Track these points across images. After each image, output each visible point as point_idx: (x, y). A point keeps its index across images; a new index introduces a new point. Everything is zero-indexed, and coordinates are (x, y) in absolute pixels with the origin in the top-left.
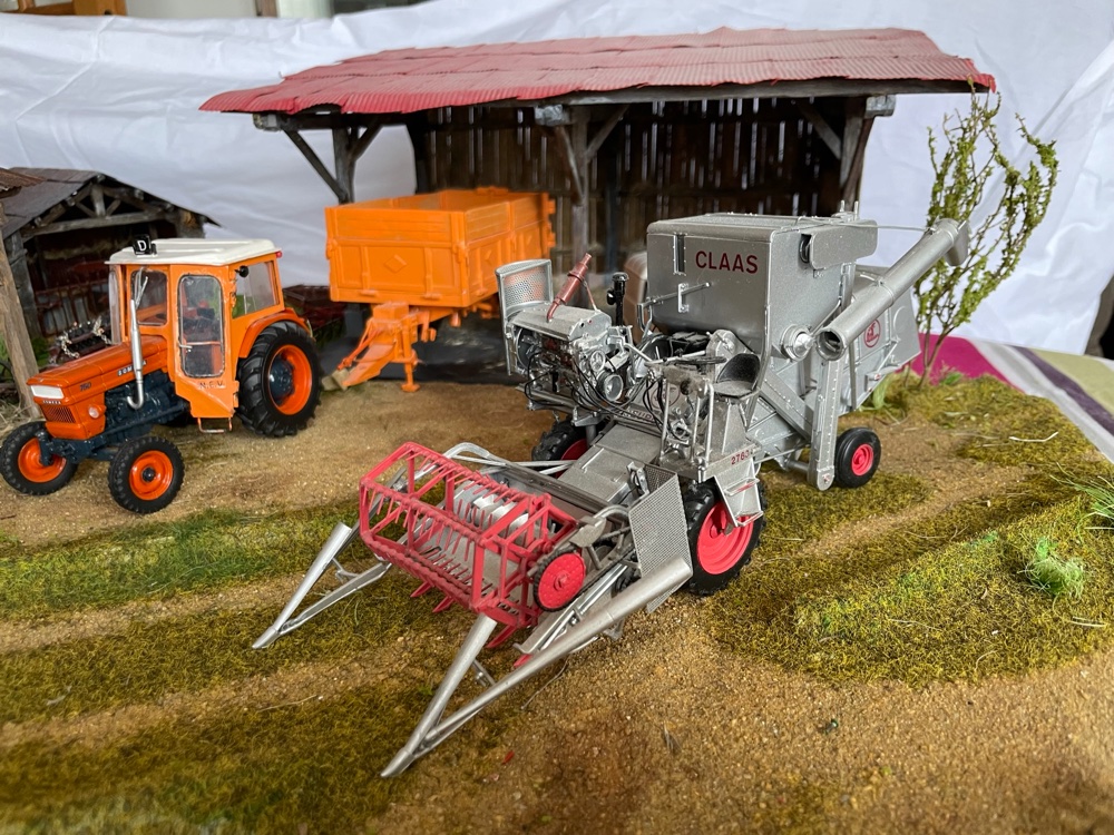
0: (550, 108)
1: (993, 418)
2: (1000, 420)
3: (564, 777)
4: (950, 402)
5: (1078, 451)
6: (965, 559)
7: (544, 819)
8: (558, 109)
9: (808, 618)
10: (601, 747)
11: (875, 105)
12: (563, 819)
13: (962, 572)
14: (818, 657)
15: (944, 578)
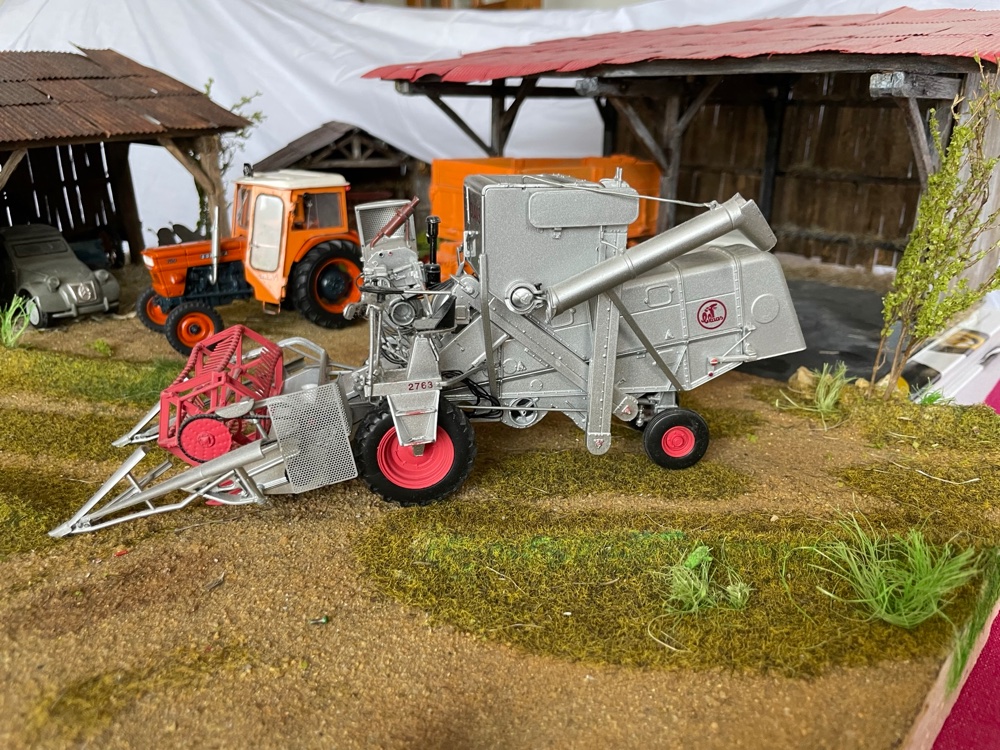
0: (587, 80)
1: (942, 450)
2: (950, 455)
3: (126, 577)
4: (905, 422)
5: (987, 504)
6: (620, 543)
7: (77, 593)
8: (594, 81)
9: (421, 542)
10: (172, 570)
11: (879, 83)
12: (88, 598)
13: (604, 554)
14: (398, 574)
15: (582, 553)
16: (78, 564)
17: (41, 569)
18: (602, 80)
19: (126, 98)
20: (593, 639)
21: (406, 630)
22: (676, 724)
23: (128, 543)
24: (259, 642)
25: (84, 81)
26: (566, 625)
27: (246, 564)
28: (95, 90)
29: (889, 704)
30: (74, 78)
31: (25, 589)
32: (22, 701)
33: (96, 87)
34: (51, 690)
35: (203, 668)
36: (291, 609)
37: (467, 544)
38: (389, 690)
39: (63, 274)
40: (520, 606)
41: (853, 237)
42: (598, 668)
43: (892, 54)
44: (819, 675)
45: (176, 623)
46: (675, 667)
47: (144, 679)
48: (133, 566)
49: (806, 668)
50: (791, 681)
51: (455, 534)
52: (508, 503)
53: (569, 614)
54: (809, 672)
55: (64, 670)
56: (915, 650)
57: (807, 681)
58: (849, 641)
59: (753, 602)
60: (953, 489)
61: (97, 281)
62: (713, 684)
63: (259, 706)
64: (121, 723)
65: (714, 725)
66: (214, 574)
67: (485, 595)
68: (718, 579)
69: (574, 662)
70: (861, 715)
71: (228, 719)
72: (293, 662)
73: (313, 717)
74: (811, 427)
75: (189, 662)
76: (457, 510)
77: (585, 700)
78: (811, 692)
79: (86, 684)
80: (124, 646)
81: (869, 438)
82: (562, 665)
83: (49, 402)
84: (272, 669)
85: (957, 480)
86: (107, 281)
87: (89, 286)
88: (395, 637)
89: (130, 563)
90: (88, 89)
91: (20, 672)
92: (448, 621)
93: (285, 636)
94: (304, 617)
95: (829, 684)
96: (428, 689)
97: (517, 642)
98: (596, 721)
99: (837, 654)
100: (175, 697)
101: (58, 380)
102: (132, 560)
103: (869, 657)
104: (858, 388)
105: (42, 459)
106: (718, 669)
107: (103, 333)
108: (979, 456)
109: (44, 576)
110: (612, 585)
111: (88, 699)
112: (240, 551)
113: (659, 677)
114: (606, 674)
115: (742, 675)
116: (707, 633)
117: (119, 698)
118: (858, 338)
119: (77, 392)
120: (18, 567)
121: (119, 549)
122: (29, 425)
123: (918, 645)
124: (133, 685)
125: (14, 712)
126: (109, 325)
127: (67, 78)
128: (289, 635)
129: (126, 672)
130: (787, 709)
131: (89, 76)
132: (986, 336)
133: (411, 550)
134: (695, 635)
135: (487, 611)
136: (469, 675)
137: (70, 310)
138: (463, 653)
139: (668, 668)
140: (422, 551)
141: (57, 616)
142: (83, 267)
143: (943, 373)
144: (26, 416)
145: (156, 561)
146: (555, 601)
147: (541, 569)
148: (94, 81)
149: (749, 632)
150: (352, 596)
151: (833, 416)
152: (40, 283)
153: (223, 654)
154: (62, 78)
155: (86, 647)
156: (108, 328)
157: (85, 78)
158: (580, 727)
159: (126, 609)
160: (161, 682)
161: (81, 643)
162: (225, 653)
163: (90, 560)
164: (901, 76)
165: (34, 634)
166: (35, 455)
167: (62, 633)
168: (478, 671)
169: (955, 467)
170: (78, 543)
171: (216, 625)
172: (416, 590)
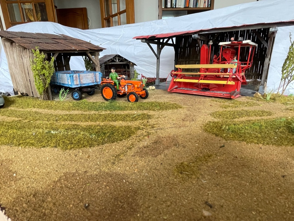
0: (195, 35)
4: (289, 100)
7: (149, 147)
11: (272, 30)
18: (199, 35)
19: (75, 43)
30: (60, 39)
31: (132, 148)
48: (155, 140)
53: (276, 138)
69: (291, 146)
74: (268, 103)
83: (84, 112)
90: (65, 41)
140: (227, 129)
145: (160, 139)
159: (167, 149)
161: (165, 157)
163: (141, 140)
165: (149, 157)
167: (157, 155)
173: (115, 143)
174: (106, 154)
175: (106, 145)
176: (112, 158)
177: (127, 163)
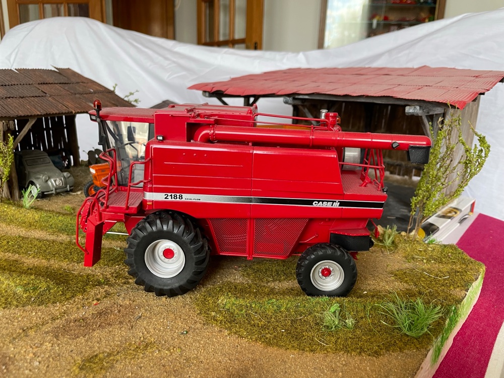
1: (435, 264)
2: (439, 266)
3: (100, 314)
4: (421, 251)
5: (452, 288)
6: (304, 302)
7: (81, 321)
8: (291, 99)
9: (222, 301)
10: (119, 311)
11: (409, 110)
12: (86, 323)
13: (297, 306)
14: (213, 314)
15: (288, 306)
16: (78, 308)
17: (63, 311)
18: (294, 99)
19: (79, 94)
20: (293, 341)
21: (219, 337)
22: (326, 373)
23: (98, 300)
24: (160, 341)
25: (60, 85)
26: (283, 335)
27: (149, 309)
28: (65, 89)
29: (407, 367)
30: (55, 83)
31: (58, 319)
32: (67, 365)
33: (66, 88)
34: (78, 360)
35: (139, 351)
36: (171, 328)
37: (241, 301)
38: (214, 360)
39: (49, 174)
40: (264, 327)
41: (403, 163)
42: (295, 352)
43: (414, 100)
44: (381, 355)
45: (125, 333)
46: (326, 352)
47: (116, 355)
48: (102, 309)
49: (376, 352)
50: (370, 357)
51: (237, 297)
52: (256, 284)
53: (284, 331)
54: (377, 354)
55: (82, 352)
56: (418, 346)
57: (376, 357)
58: (393, 342)
59: (356, 326)
60: (438, 281)
61: (64, 177)
62: (340, 358)
63: (164, 366)
64: (109, 373)
65: (340, 374)
66: (137, 313)
67: (249, 323)
68: (343, 317)
69: (286, 350)
70: (396, 370)
71: (152, 371)
72: (175, 349)
73: (185, 370)
74: (382, 252)
75: (133, 349)
76: (235, 287)
77: (291, 364)
78: (377, 361)
79: (92, 357)
80: (105, 342)
81: (406, 258)
82: (282, 351)
83: (49, 235)
84: (167, 352)
85: (440, 277)
86: (69, 177)
87: (61, 180)
88: (214, 340)
89: (100, 308)
90: (62, 89)
91: (63, 353)
92: (235, 333)
93: (170, 339)
94: (177, 331)
95: (384, 359)
96: (230, 360)
97: (264, 342)
98: (296, 372)
99: (388, 347)
100: (130, 363)
101: (52, 225)
102: (101, 307)
103: (400, 349)
104: (402, 235)
105: (52, 262)
106: (342, 352)
107: (67, 202)
108: (451, 266)
109: (64, 313)
110: (301, 319)
111: (94, 363)
112: (146, 304)
113: (319, 355)
114: (299, 354)
115: (351, 355)
116: (338, 338)
117: (107, 363)
118: (404, 211)
119: (61, 231)
120: (53, 309)
121: (95, 302)
122: (43, 246)
123: (419, 344)
124: (111, 358)
125: (65, 369)
126: (69, 197)
127: (52, 83)
128: (172, 338)
129: (108, 353)
130: (368, 368)
131: (62, 82)
132: (460, 211)
133: (218, 304)
134: (333, 339)
135: (251, 329)
136: (245, 354)
137: (52, 191)
138: (242, 346)
139: (323, 352)
140: (223, 304)
141: (75, 330)
142: (58, 171)
143: (440, 228)
144: (41, 241)
145: (112, 308)
146: (278, 326)
147: (272, 313)
148: (64, 85)
149: (354, 338)
150: (195, 323)
151: (391, 248)
152: (39, 178)
153: (146, 346)
154: (49, 83)
155: (89, 343)
156: (69, 199)
157: (60, 83)
158: (289, 374)
159: (103, 328)
160: (123, 357)
161: (87, 341)
162: (147, 346)
163: (83, 307)
164: (418, 108)
165: (66, 338)
166: (49, 260)
167: (78, 337)
168: (249, 353)
169: (440, 271)
170: (77, 299)
171: (141, 334)
172: (221, 321)
173: (43, 307)
174: (16, 324)
175: (28, 308)
176: (18, 332)
177: (29, 342)
